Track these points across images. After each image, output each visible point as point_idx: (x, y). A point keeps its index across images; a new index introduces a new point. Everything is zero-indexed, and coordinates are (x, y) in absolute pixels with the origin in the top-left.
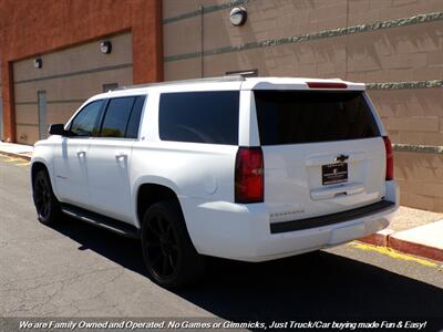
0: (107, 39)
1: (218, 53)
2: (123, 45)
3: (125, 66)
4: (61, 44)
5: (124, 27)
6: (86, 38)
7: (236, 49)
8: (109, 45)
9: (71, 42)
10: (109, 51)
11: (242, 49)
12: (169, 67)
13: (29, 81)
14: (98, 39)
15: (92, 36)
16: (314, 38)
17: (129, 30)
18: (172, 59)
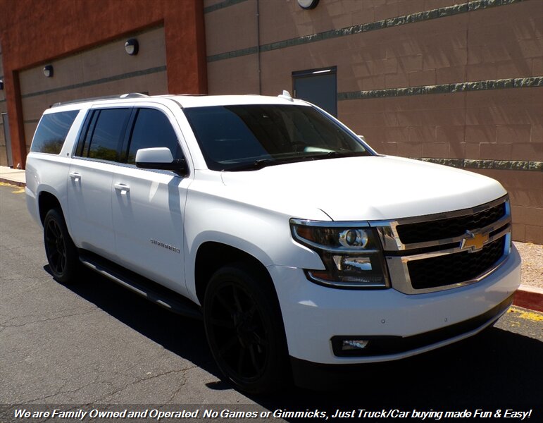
0: (133, 36)
1: (280, 47)
2: (154, 42)
3: (157, 70)
4: (76, 45)
5: (154, 19)
6: (107, 36)
7: (305, 41)
8: (136, 45)
9: (88, 42)
10: (136, 52)
11: (313, 39)
12: (215, 68)
13: (40, 93)
14: (120, 37)
15: (113, 34)
16: (417, 19)
17: (160, 23)
18: (218, 58)
